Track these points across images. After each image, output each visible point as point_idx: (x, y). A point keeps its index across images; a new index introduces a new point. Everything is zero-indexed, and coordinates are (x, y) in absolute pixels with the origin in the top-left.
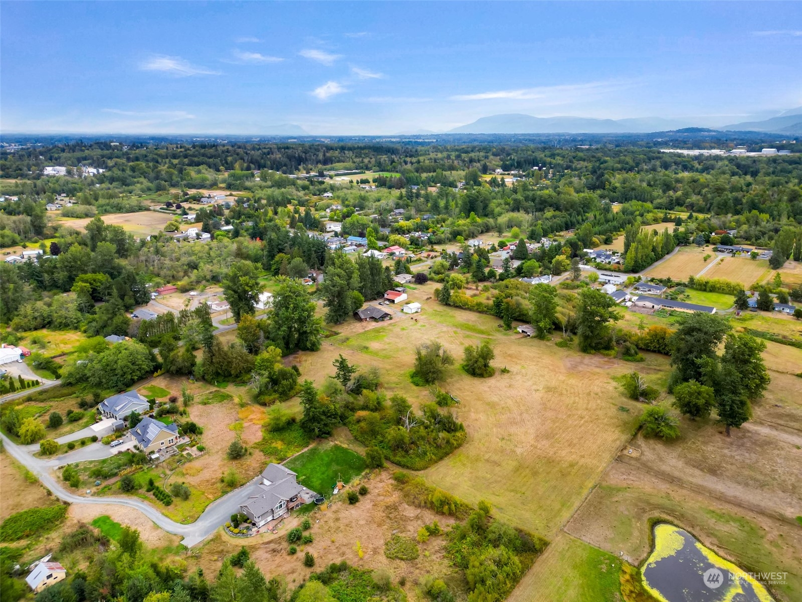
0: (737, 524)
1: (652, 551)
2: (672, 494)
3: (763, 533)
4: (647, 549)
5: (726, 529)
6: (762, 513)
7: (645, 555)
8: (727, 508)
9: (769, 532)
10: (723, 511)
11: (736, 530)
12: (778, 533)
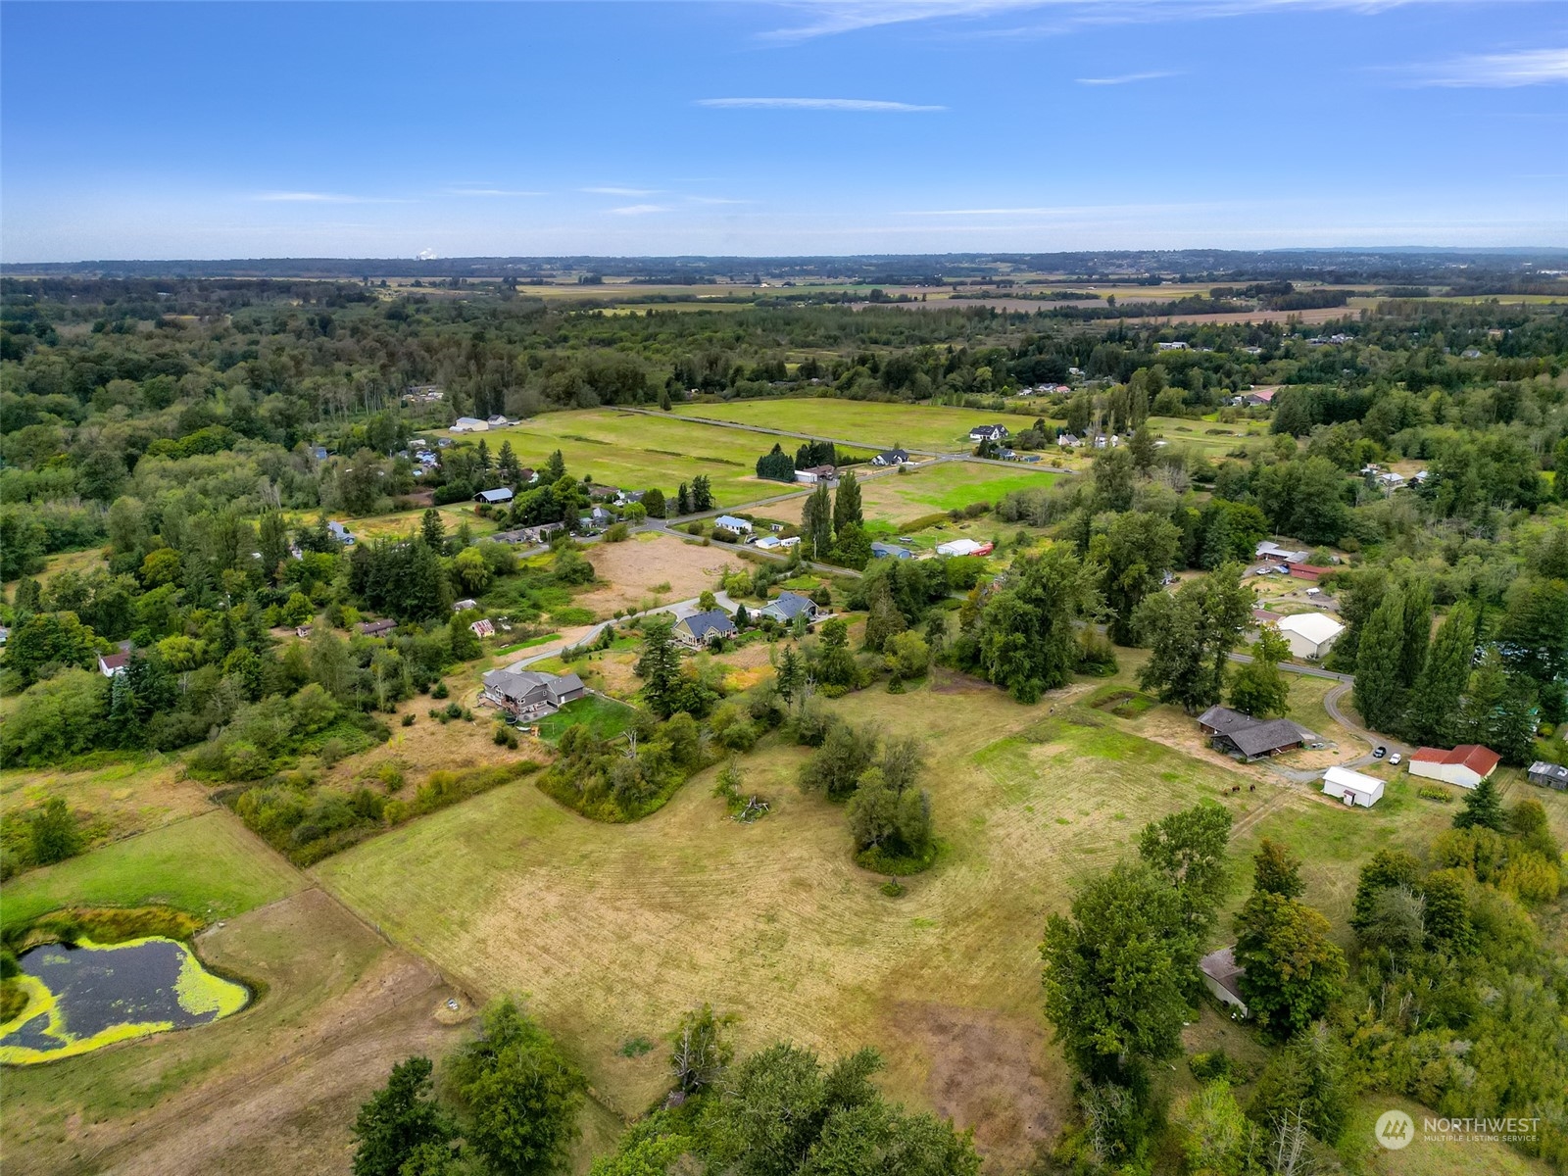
0: (146, 1085)
1: (204, 965)
2: (295, 1033)
3: (92, 1115)
4: (210, 961)
5: (152, 1065)
6: (130, 1143)
7: (203, 954)
8: (194, 1093)
9: (85, 1123)
10: (194, 1086)
11: (137, 1079)
12: (70, 1137)
